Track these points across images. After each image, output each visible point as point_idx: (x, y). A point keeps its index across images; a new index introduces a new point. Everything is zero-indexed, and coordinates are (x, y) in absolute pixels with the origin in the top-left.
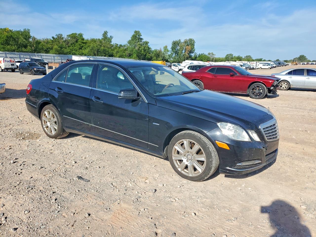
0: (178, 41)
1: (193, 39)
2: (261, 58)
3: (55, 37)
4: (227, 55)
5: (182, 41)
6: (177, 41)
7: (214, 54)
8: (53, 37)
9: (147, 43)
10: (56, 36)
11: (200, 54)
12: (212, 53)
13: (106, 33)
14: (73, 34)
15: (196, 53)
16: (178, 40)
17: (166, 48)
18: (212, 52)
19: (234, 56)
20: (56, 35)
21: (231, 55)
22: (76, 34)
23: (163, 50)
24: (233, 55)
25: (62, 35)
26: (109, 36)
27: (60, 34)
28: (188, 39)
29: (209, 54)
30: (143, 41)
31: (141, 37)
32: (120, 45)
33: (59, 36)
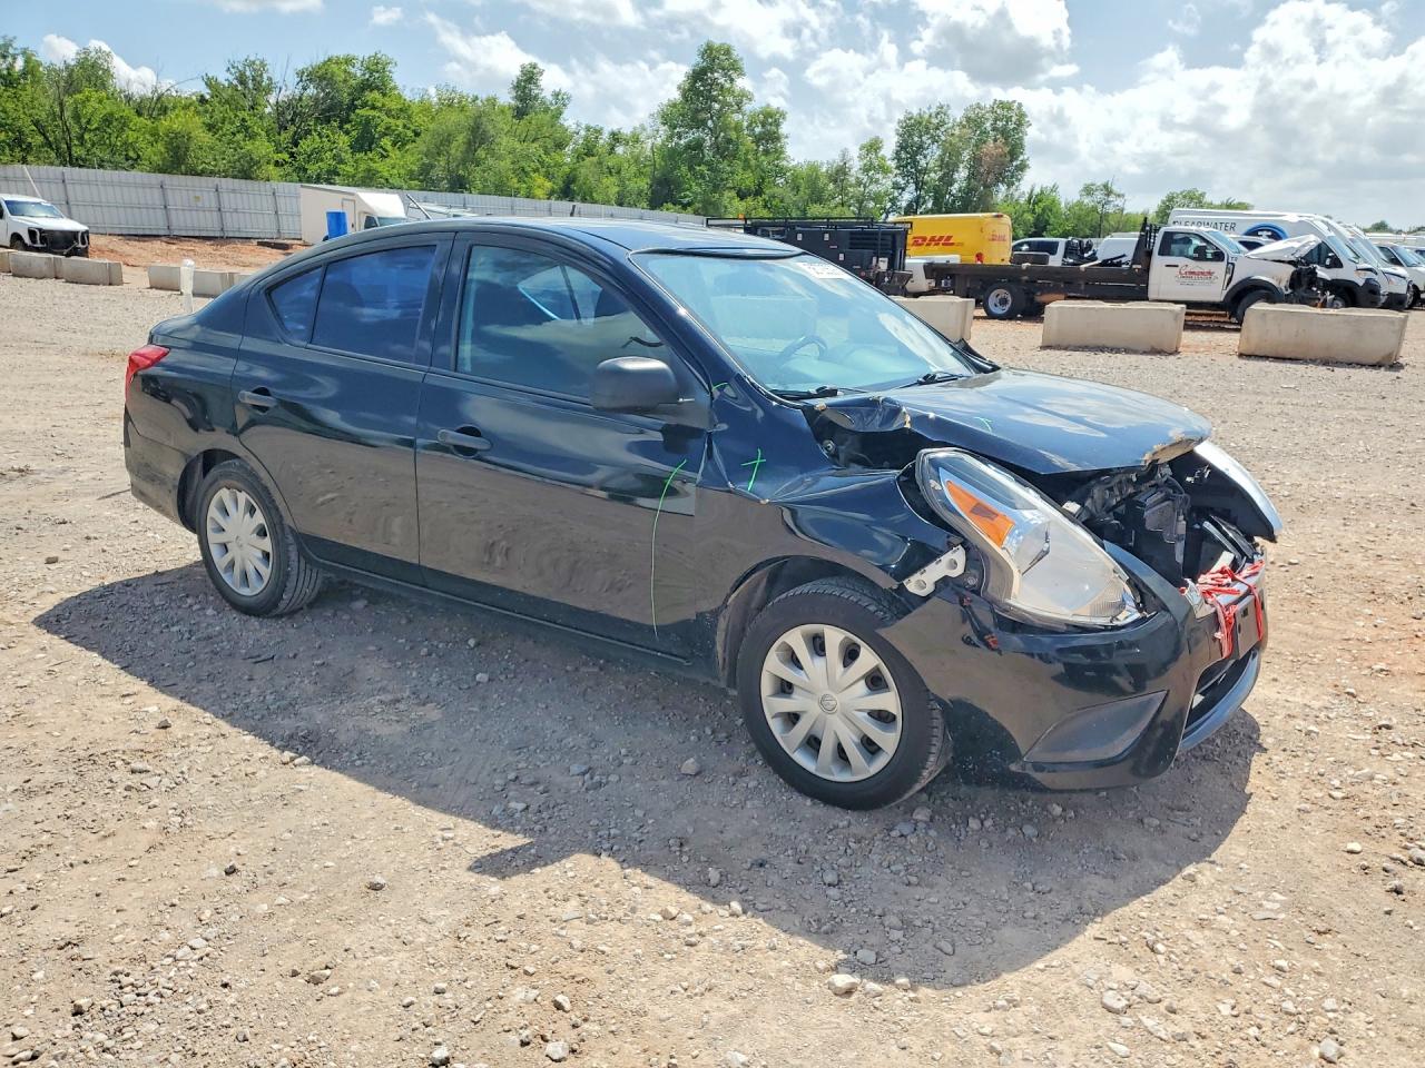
0: (931, 116)
1: (1020, 105)
3: (224, 78)
4: (1173, 197)
5: (957, 114)
6: (926, 116)
7: (1115, 188)
8: (210, 83)
9: (771, 119)
10: (228, 75)
11: (1037, 190)
12: (1106, 186)
13: (530, 77)
14: (330, 61)
16: (934, 110)
17: (873, 150)
18: (1104, 181)
20: (229, 66)
22: (349, 61)
23: (856, 165)
24: (1203, 195)
25: (263, 65)
26: (547, 96)
27: (252, 58)
28: (986, 102)
29: (1088, 190)
30: (748, 107)
31: (742, 83)
32: (613, 134)
33: (248, 73)
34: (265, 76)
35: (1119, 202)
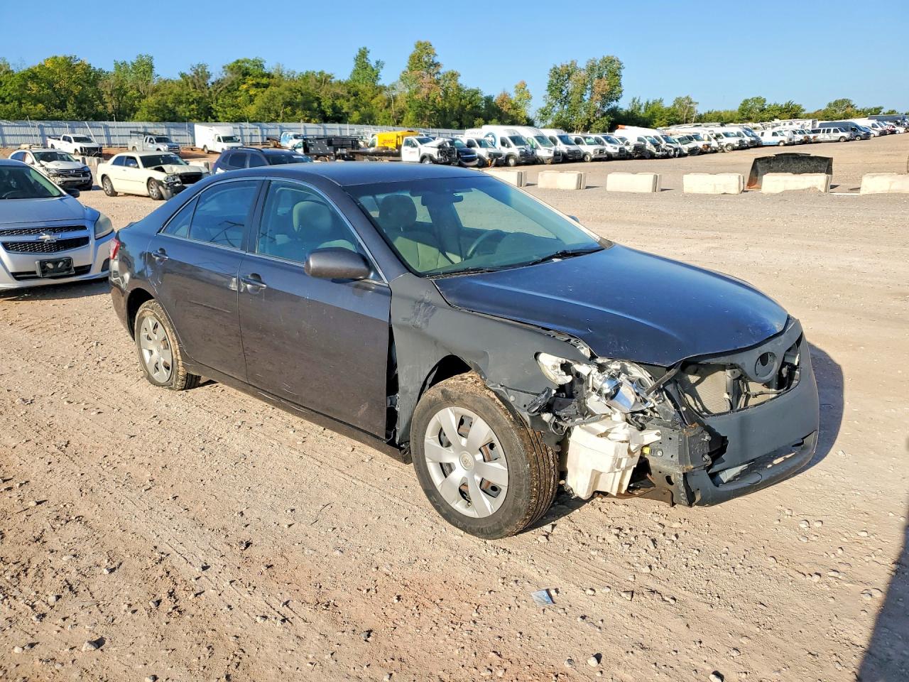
0: (567, 66)
1: (617, 57)
2: (877, 106)
4: (746, 101)
5: (582, 64)
6: (565, 66)
7: (693, 100)
8: (183, 75)
11: (651, 102)
12: (687, 98)
13: (363, 54)
14: (238, 61)
15: (636, 101)
17: (522, 88)
18: (687, 95)
19: (768, 103)
20: (191, 67)
21: (758, 100)
22: (247, 61)
23: (513, 95)
24: (764, 101)
25: (206, 65)
26: (373, 64)
28: (599, 58)
29: (678, 101)
30: (441, 71)
31: (437, 60)
33: (199, 70)
34: (206, 70)
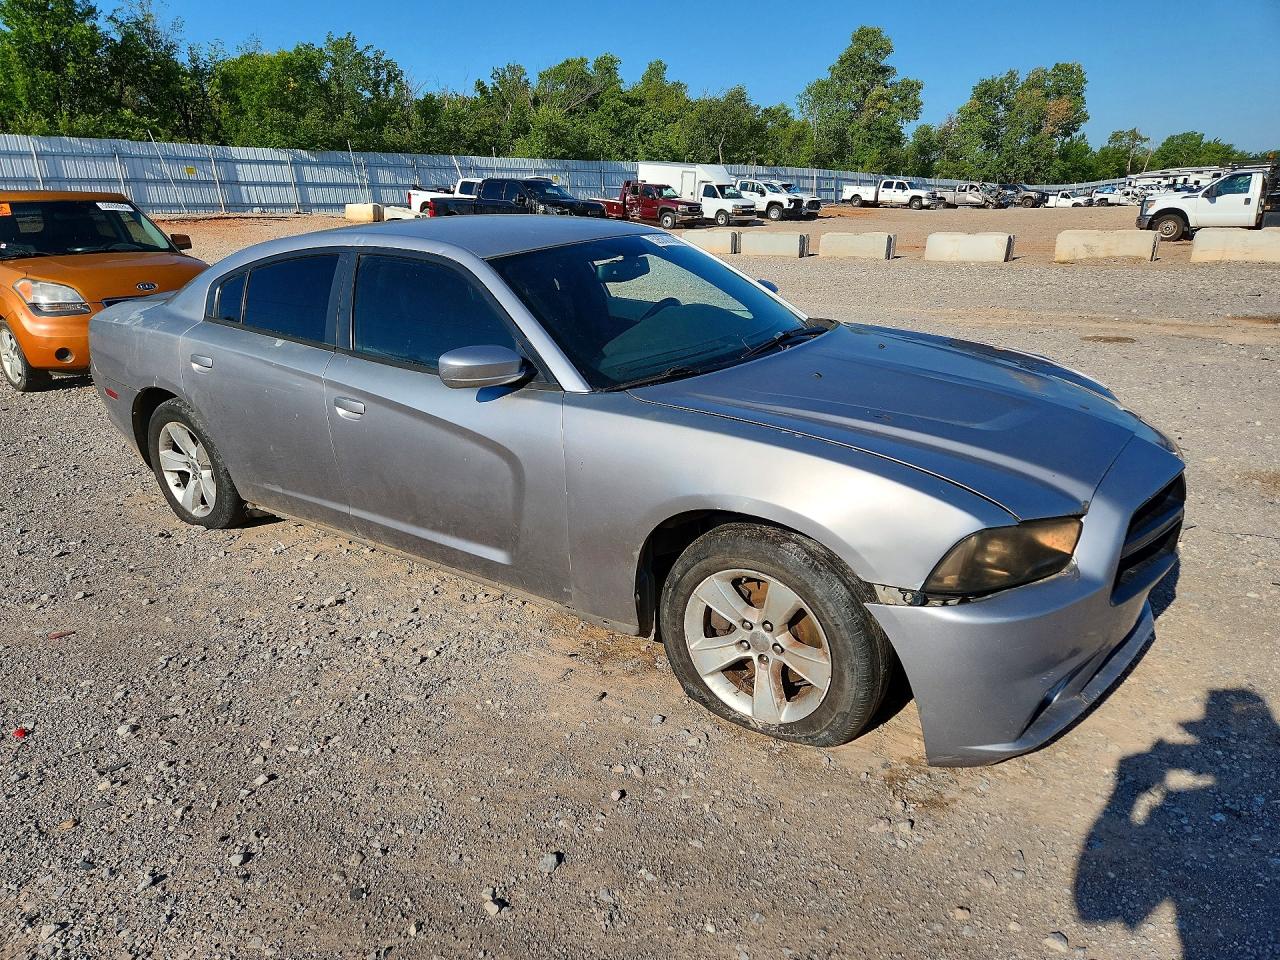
0: (1002, 80)
1: (1079, 66)
3: (489, 84)
5: (1022, 77)
6: (999, 80)
7: (1139, 133)
8: (480, 87)
9: (911, 89)
12: (1133, 132)
14: (568, 63)
18: (1132, 128)
20: (492, 72)
27: (512, 65)
29: (1116, 137)
30: (890, 81)
31: (888, 61)
32: (766, 111)
33: (509, 77)
34: (521, 76)
35: (1145, 145)
